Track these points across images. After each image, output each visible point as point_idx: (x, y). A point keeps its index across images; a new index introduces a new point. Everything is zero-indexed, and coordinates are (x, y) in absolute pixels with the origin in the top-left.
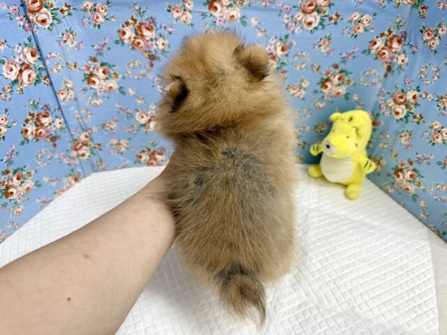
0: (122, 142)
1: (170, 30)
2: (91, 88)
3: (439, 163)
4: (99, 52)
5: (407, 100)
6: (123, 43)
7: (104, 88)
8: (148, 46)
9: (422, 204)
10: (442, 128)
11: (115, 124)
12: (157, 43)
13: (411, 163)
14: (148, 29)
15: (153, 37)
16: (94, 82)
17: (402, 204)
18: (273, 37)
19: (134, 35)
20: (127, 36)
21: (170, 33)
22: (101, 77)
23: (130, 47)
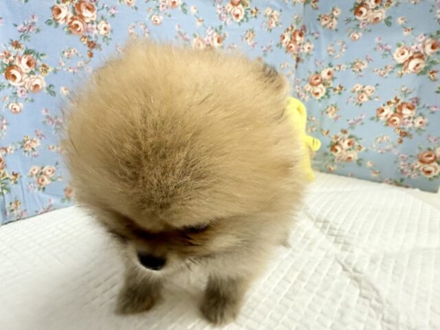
0: (46, 168)
1: (113, 12)
2: (10, 85)
3: (372, 119)
4: (24, 34)
5: (323, 78)
6: (57, 24)
7: (26, 86)
8: (87, 30)
9: (369, 164)
10: (364, 87)
11: (38, 141)
12: (99, 26)
13: (345, 132)
14: (88, 8)
15: (94, 19)
16: (14, 77)
17: (349, 174)
18: (210, 28)
19: (71, 15)
20: (62, 16)
21: (113, 15)
22: (24, 71)
23: (66, 30)
